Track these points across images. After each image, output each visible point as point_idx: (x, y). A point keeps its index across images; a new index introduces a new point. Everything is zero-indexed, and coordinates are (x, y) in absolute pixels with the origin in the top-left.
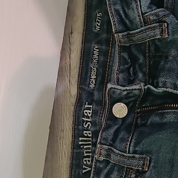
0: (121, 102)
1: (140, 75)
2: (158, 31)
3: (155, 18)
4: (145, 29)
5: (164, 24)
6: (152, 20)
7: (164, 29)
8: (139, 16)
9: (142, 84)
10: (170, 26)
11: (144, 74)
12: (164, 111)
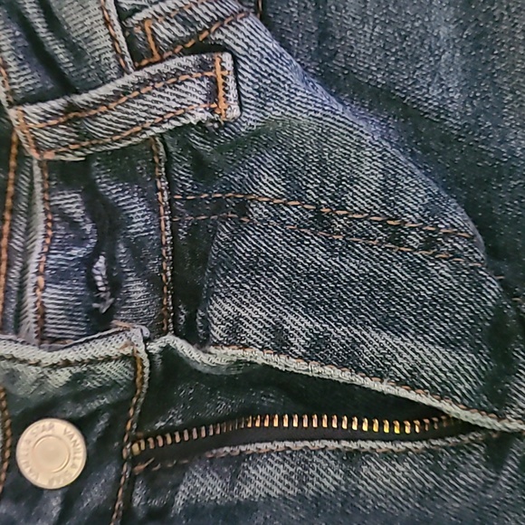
0: (56, 417)
1: (137, 290)
2: (194, 92)
3: (179, 31)
4: (139, 83)
5: (218, 60)
6: (164, 41)
7: (221, 81)
8: (107, 23)
9: (138, 333)
10: (247, 68)
11: (155, 283)
12: (243, 448)
